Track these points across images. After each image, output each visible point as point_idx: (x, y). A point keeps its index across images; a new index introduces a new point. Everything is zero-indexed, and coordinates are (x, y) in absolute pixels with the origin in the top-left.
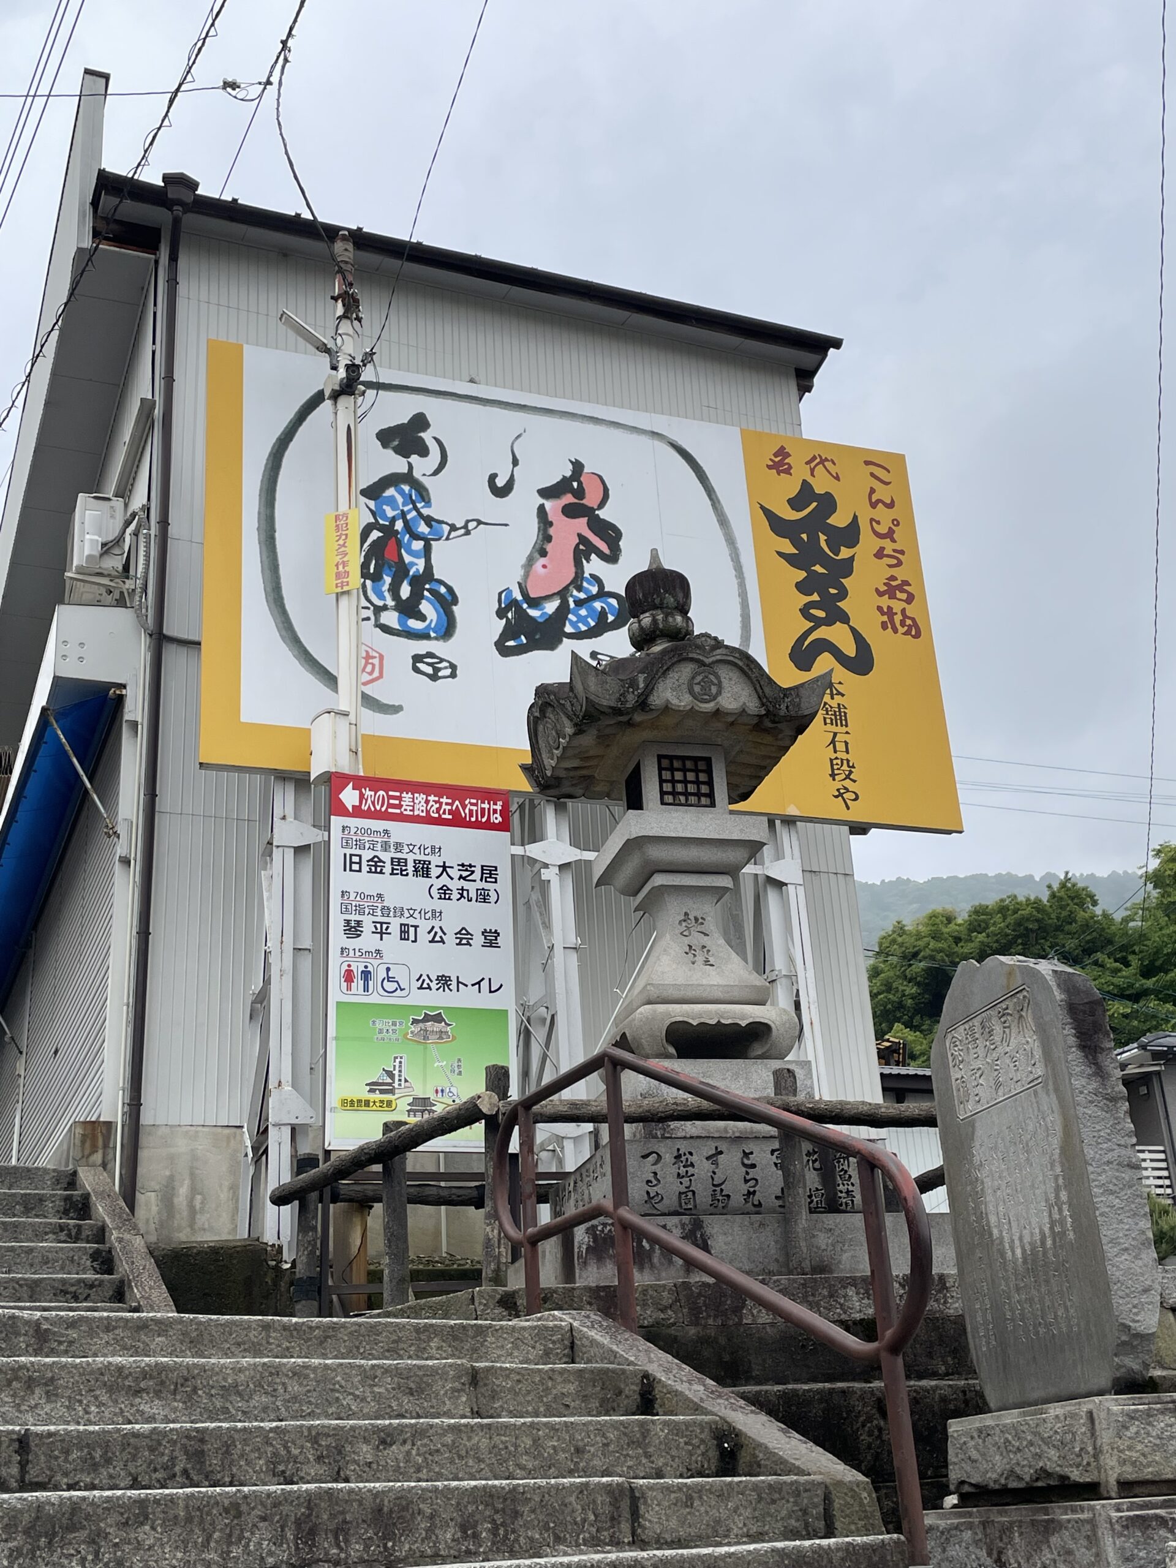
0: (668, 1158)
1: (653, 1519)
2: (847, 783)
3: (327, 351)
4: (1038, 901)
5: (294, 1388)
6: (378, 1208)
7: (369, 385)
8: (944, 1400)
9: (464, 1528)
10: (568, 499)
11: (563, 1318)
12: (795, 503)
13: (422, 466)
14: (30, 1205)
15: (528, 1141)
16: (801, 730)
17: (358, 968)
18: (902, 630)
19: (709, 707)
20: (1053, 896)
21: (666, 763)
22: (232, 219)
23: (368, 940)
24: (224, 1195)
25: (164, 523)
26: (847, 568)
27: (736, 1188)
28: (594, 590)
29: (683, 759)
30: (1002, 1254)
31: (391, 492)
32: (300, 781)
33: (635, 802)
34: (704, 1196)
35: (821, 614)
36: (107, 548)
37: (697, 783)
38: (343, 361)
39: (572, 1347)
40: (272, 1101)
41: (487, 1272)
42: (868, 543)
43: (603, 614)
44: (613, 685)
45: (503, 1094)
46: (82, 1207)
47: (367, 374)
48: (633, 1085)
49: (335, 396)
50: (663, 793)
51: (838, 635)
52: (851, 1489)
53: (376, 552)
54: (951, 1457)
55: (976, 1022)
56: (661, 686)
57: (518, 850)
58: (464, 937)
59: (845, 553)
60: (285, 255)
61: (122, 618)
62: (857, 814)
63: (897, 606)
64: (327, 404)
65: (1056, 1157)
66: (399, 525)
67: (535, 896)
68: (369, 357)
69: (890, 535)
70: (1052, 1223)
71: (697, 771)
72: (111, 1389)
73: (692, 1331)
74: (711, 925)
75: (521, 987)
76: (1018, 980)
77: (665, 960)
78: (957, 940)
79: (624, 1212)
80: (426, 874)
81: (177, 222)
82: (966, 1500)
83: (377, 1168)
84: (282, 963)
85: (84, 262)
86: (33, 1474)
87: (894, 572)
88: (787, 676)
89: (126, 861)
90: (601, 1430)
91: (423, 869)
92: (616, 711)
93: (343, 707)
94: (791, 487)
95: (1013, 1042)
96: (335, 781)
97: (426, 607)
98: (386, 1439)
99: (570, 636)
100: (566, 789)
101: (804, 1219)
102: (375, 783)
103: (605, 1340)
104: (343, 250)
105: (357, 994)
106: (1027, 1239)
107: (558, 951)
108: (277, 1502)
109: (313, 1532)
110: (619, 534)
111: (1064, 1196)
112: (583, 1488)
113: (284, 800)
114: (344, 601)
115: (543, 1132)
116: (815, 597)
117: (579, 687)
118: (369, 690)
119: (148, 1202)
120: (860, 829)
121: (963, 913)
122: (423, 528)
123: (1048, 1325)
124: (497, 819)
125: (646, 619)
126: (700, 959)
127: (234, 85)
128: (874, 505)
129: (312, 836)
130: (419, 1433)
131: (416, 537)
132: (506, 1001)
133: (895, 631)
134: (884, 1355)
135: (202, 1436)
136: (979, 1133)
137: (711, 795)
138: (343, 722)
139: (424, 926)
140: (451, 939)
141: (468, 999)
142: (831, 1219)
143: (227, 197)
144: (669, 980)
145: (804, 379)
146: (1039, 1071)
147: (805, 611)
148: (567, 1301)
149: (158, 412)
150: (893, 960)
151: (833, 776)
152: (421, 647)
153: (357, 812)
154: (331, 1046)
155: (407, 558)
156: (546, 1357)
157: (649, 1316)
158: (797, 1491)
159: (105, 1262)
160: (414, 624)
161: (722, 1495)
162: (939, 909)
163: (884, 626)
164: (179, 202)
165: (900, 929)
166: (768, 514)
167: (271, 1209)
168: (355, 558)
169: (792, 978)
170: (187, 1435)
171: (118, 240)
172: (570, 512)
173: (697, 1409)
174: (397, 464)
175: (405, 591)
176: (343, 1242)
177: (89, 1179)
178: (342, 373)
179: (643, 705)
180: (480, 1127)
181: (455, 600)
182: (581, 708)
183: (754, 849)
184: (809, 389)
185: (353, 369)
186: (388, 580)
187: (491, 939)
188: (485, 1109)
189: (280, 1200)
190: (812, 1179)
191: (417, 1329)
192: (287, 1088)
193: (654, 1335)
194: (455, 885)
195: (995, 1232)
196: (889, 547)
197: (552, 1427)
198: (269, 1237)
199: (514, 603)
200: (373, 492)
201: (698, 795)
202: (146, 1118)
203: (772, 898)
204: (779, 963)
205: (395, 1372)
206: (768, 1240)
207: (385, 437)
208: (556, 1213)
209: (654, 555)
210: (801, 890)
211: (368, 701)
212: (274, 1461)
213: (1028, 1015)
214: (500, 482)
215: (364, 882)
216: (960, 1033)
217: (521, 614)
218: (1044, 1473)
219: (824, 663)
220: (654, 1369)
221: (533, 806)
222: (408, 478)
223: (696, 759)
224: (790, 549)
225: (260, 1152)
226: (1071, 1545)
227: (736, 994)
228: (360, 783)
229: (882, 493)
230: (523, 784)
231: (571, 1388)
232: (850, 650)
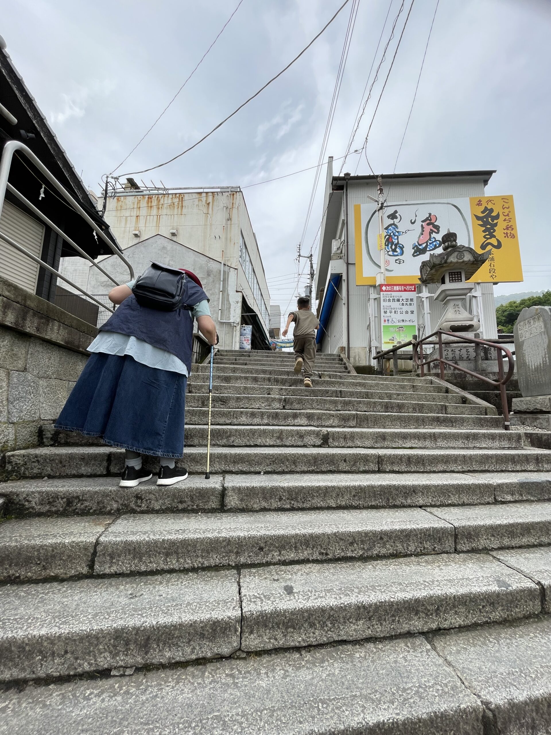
0: (450, 351)
1: (449, 410)
2: (494, 274)
3: (377, 201)
4: (539, 297)
5: (382, 386)
6: (392, 360)
7: (385, 207)
8: (511, 395)
9: (414, 409)
10: (428, 222)
11: (429, 378)
12: (483, 212)
13: (396, 221)
14: (334, 359)
15: (421, 349)
16: (483, 263)
17: (386, 319)
18: (510, 237)
19: (462, 260)
20: (544, 295)
21: (451, 274)
22: (357, 179)
23: (388, 314)
24: (364, 358)
25: (347, 242)
26: (496, 225)
27: (465, 356)
28: (434, 240)
29: (454, 272)
30: (529, 368)
31: (390, 227)
32: (374, 287)
33: (443, 282)
34: (457, 357)
35: (489, 237)
36: (338, 249)
37: (458, 277)
38: (380, 203)
39: (431, 382)
40: (372, 343)
41: (413, 370)
42: (502, 218)
43: (436, 245)
44: (439, 259)
45: (416, 340)
46: (341, 360)
47: (385, 205)
48: (444, 337)
49: (379, 210)
50: (450, 280)
51: (494, 241)
52: (491, 408)
53: (388, 240)
54: (513, 404)
55: (527, 321)
56: (450, 258)
57: (417, 295)
58: (407, 312)
59: (495, 221)
60: (367, 184)
61: (341, 261)
62: (495, 280)
63: (509, 232)
64: (377, 212)
65: (546, 347)
66: (392, 234)
67: (421, 304)
68: (385, 201)
69: (508, 215)
70: (543, 361)
71: (458, 275)
72: (352, 385)
73: (455, 381)
74: (460, 306)
75: (418, 322)
76: (539, 311)
77: (450, 313)
78: (516, 307)
79: (442, 360)
80: (399, 301)
81: (347, 183)
82: (515, 413)
83: (392, 353)
84: (373, 319)
85: (331, 195)
86: (342, 396)
87: (509, 224)
88: (480, 252)
89: (344, 304)
90: (438, 396)
91: (398, 300)
92: (440, 264)
93: (382, 271)
94: (482, 208)
95: (536, 324)
96: (381, 286)
97: (398, 250)
98: (398, 395)
99: (428, 251)
100: (428, 282)
101: (480, 361)
102: (388, 285)
103: (438, 381)
104: (379, 180)
105: (386, 324)
106: (536, 364)
107: (426, 315)
108: (381, 402)
109: (387, 407)
110: (439, 227)
111: (547, 356)
112: (436, 405)
113: (372, 290)
114: (382, 251)
115: (424, 346)
116: (487, 233)
117: (431, 260)
118: (387, 268)
119: (352, 359)
120: (495, 283)
121: (518, 301)
122: (397, 234)
123: (540, 381)
124: (413, 289)
125: (446, 244)
126: (458, 313)
127: (356, 151)
128: (504, 209)
129: (377, 296)
130: (405, 394)
131: (395, 236)
132: (416, 324)
133: (508, 237)
134: (501, 385)
135: (368, 392)
136: (525, 344)
137: (461, 280)
138: (382, 274)
139: (399, 311)
140: (404, 313)
141: (408, 323)
142: (486, 362)
143: (356, 175)
144: (451, 317)
145: (486, 182)
146: (543, 330)
147: (484, 237)
148: (430, 375)
149: (345, 222)
150: (500, 312)
151: (490, 272)
152: (397, 258)
153: (386, 291)
154: (382, 333)
155: (394, 240)
156: (426, 384)
157: (446, 378)
158: (479, 408)
159: (346, 368)
160: (395, 253)
161: (463, 407)
162: (512, 300)
163: (505, 237)
164: (347, 179)
165: (502, 306)
166: (475, 216)
167: (372, 360)
168: (384, 241)
169: (478, 316)
170: (365, 392)
171: (337, 190)
172: (428, 224)
173: (457, 393)
174: (391, 222)
175: (393, 247)
176: (386, 365)
177: (342, 356)
178: (380, 205)
179: (446, 262)
180: (411, 346)
181: (404, 247)
182: (432, 265)
183: (471, 289)
184: (487, 184)
185: (382, 204)
186: (390, 245)
187: (412, 312)
188: (413, 342)
189: (374, 358)
190: (482, 354)
191: (402, 379)
192: (374, 340)
193: (447, 381)
194: (405, 303)
195: (528, 364)
196: (507, 218)
197: (429, 395)
198: (372, 365)
199: (416, 246)
200: (386, 228)
201: (458, 280)
202: (350, 346)
203: (474, 299)
204: (475, 313)
205: (399, 385)
206: (472, 365)
207: (389, 217)
208: (426, 361)
209: (449, 230)
210: (481, 298)
211: (387, 270)
212: (380, 397)
213: (541, 319)
214: (413, 221)
215: (387, 304)
216: (522, 323)
217: (418, 248)
218: (536, 409)
219: (489, 247)
220: (448, 386)
221: (420, 286)
222: (394, 224)
223: (457, 272)
224: (481, 223)
225: (370, 351)
226: (542, 422)
227: (466, 319)
228: (386, 285)
229: (506, 205)
230: (419, 282)
231: (432, 389)
232: (496, 243)
